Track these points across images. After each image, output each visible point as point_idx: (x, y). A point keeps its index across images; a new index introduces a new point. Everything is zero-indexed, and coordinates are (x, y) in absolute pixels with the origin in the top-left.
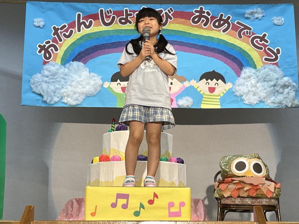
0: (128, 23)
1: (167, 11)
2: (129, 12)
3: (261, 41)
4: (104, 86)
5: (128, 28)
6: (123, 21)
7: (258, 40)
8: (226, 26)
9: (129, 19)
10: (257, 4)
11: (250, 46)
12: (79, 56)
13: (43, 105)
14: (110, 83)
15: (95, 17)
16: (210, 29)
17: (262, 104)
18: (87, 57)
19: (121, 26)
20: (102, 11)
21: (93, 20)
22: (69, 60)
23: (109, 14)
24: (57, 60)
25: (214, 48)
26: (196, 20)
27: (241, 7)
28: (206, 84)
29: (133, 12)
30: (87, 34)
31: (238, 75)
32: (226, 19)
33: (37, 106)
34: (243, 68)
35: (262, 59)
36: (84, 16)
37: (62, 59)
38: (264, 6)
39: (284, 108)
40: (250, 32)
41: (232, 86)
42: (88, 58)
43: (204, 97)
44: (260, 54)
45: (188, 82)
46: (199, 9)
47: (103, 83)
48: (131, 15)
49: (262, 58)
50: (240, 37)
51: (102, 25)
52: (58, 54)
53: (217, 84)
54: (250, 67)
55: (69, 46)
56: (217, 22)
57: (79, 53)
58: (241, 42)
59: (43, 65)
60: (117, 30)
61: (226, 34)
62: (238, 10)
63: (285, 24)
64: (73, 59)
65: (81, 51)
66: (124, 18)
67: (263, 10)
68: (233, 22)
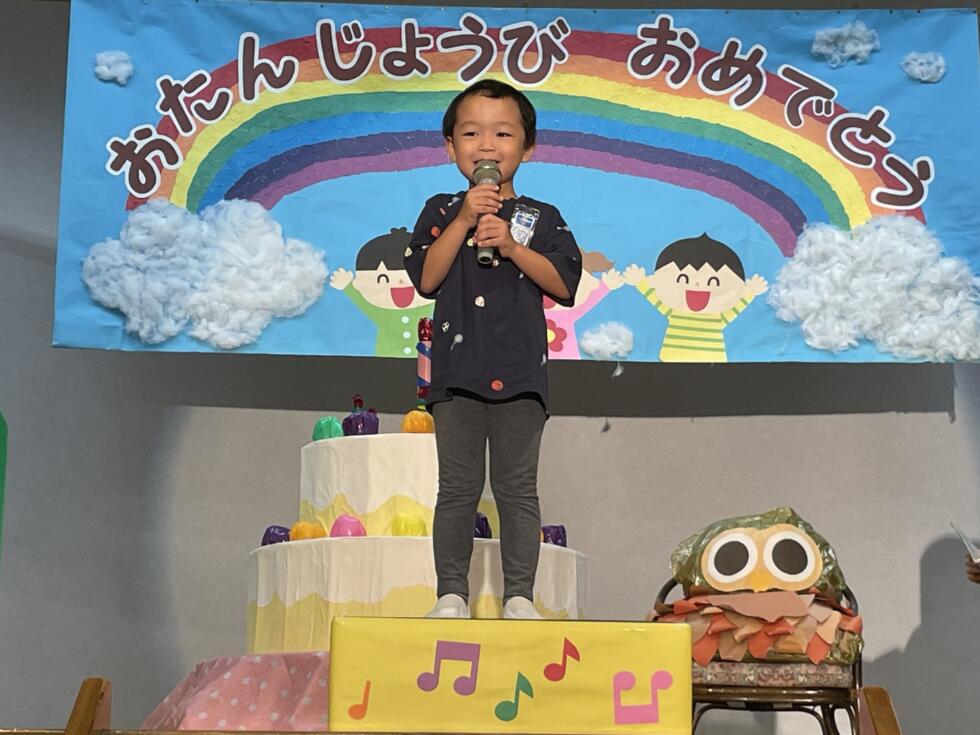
0: (415, 71)
1: (547, 31)
2: (420, 33)
3: (865, 135)
4: (331, 284)
5: (414, 87)
6: (399, 63)
7: (855, 133)
8: (746, 82)
9: (418, 56)
10: (853, 8)
11: (829, 150)
12: (248, 183)
13: (127, 347)
14: (354, 274)
15: (306, 48)
16: (692, 92)
17: (867, 348)
18: (276, 183)
19: (392, 79)
20: (326, 28)
21: (296, 57)
22: (215, 193)
23: (350, 39)
24: (173, 194)
25: (705, 158)
26: (646, 62)
27: (798, 17)
28: (678, 281)
29: (432, 34)
30: (275, 108)
31: (788, 249)
32: (746, 58)
33: (108, 348)
34: (805, 226)
35: (868, 199)
36: (265, 46)
37: (193, 192)
38: (875, 14)
39: (942, 361)
40: (828, 104)
41: (766, 289)
42: (278, 187)
43: (670, 323)
44: (860, 181)
45: (618, 273)
46: (656, 26)
47: (331, 274)
48: (426, 42)
49: (870, 192)
51: (326, 78)
52: (178, 175)
53: (714, 281)
54: (828, 223)
55: (216, 147)
56: (718, 72)
57: (250, 170)
58: (798, 137)
59: (127, 209)
60: (379, 92)
61: (748, 110)
62: (788, 27)
63: (947, 77)
64: (229, 191)
65: (255, 165)
66: (402, 53)
67: (873, 28)
68: (772, 72)
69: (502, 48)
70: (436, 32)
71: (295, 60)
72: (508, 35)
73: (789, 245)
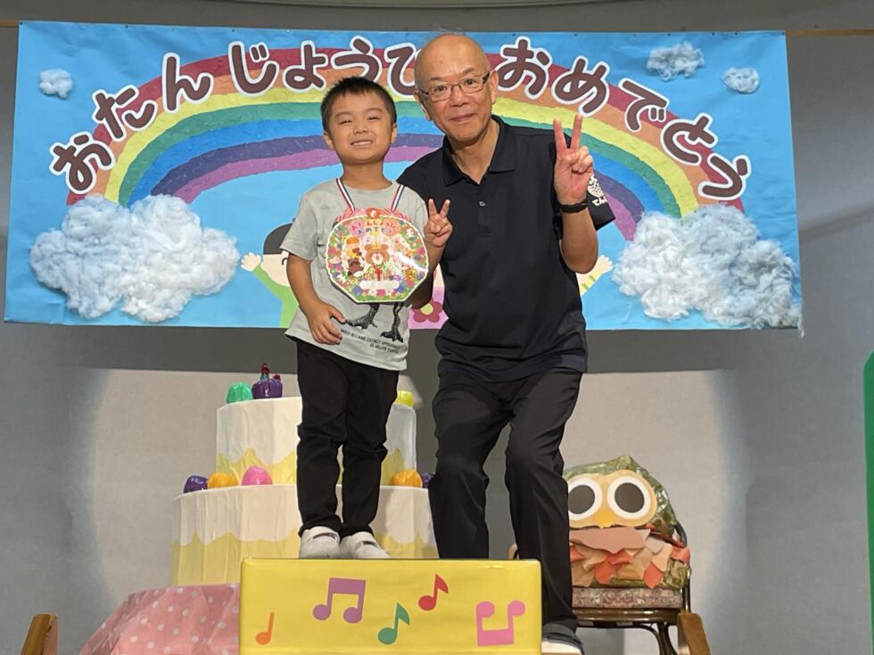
0: (313, 85)
2: (317, 53)
3: (692, 138)
4: (243, 266)
5: (313, 98)
6: (299, 79)
7: (683, 136)
8: (592, 93)
9: (315, 73)
10: (681, 31)
11: (663, 151)
12: (171, 181)
13: (69, 322)
14: (262, 257)
15: (219, 66)
16: (547, 102)
17: (696, 317)
18: (195, 181)
19: (293, 92)
20: (237, 49)
21: (212, 74)
22: (143, 189)
23: (257, 58)
24: (107, 191)
26: (508, 76)
27: (635, 39)
29: (327, 54)
30: (193, 117)
31: (629, 234)
32: (592, 73)
33: (52, 323)
34: (643, 214)
35: (696, 191)
36: (184, 64)
37: (124, 190)
38: (700, 35)
39: (759, 328)
40: (661, 111)
41: (611, 268)
42: (197, 184)
44: (689, 176)
46: (516, 46)
47: (242, 258)
48: (322, 60)
49: (698, 186)
50: (634, 125)
51: (236, 91)
52: (112, 174)
54: (662, 212)
55: (144, 150)
56: (569, 84)
57: (173, 170)
58: (636, 139)
59: (68, 204)
60: (282, 103)
61: (594, 117)
62: (627, 47)
63: (760, 89)
64: (155, 188)
65: (177, 166)
66: (302, 70)
67: (698, 47)
68: (614, 85)
69: (386, 65)
70: (330, 52)
71: (211, 77)
72: (391, 55)
73: (630, 231)
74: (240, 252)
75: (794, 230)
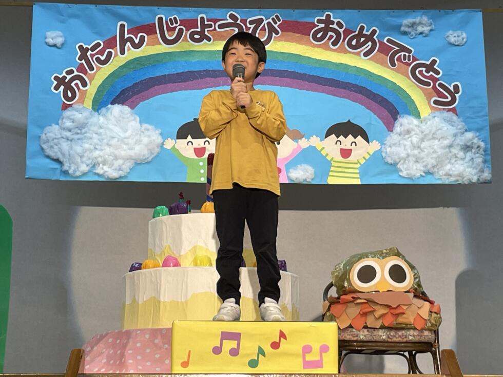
0: (205, 40)
1: (270, 20)
2: (207, 21)
3: (427, 72)
4: (164, 146)
5: (205, 48)
6: (197, 37)
7: (422, 71)
8: (368, 46)
9: (206, 33)
10: (421, 9)
11: (410, 79)
12: (122, 96)
13: (63, 178)
14: (176, 141)
15: (150, 29)
16: (342, 50)
17: (429, 177)
18: (135, 97)
19: (193, 45)
20: (160, 19)
21: (146, 34)
22: (106, 101)
23: (172, 24)
24: (85, 101)
25: (349, 83)
26: (319, 36)
27: (394, 14)
28: (336, 144)
29: (213, 22)
30: (135, 59)
31: (390, 128)
32: (368, 33)
33: (53, 179)
34: (399, 116)
35: (429, 103)
36: (130, 28)
37: (95, 101)
38: (432, 12)
40: (409, 56)
41: (380, 147)
42: (137, 98)
43: (333, 165)
44: (425, 94)
45: (307, 140)
46: (324, 18)
47: (164, 141)
48: (210, 26)
49: (430, 100)
51: (161, 44)
52: (88, 92)
53: (354, 144)
54: (410, 115)
55: (106, 78)
56: (355, 40)
57: (123, 90)
58: (395, 72)
59: (62, 110)
60: (187, 51)
61: (370, 59)
62: (389, 19)
63: (467, 43)
64: (113, 100)
65: (125, 88)
66: (199, 31)
67: (431, 19)
68: (381, 40)
69: (248, 28)
70: (215, 21)
72: (251, 22)
73: (391, 126)
74: (163, 138)
75: (487, 126)
